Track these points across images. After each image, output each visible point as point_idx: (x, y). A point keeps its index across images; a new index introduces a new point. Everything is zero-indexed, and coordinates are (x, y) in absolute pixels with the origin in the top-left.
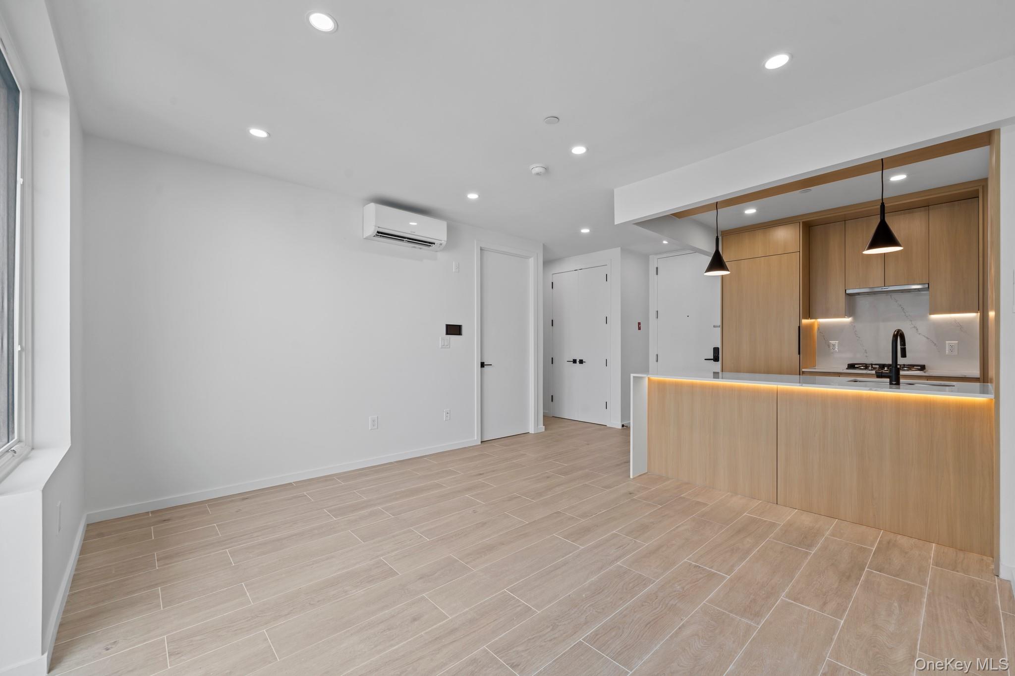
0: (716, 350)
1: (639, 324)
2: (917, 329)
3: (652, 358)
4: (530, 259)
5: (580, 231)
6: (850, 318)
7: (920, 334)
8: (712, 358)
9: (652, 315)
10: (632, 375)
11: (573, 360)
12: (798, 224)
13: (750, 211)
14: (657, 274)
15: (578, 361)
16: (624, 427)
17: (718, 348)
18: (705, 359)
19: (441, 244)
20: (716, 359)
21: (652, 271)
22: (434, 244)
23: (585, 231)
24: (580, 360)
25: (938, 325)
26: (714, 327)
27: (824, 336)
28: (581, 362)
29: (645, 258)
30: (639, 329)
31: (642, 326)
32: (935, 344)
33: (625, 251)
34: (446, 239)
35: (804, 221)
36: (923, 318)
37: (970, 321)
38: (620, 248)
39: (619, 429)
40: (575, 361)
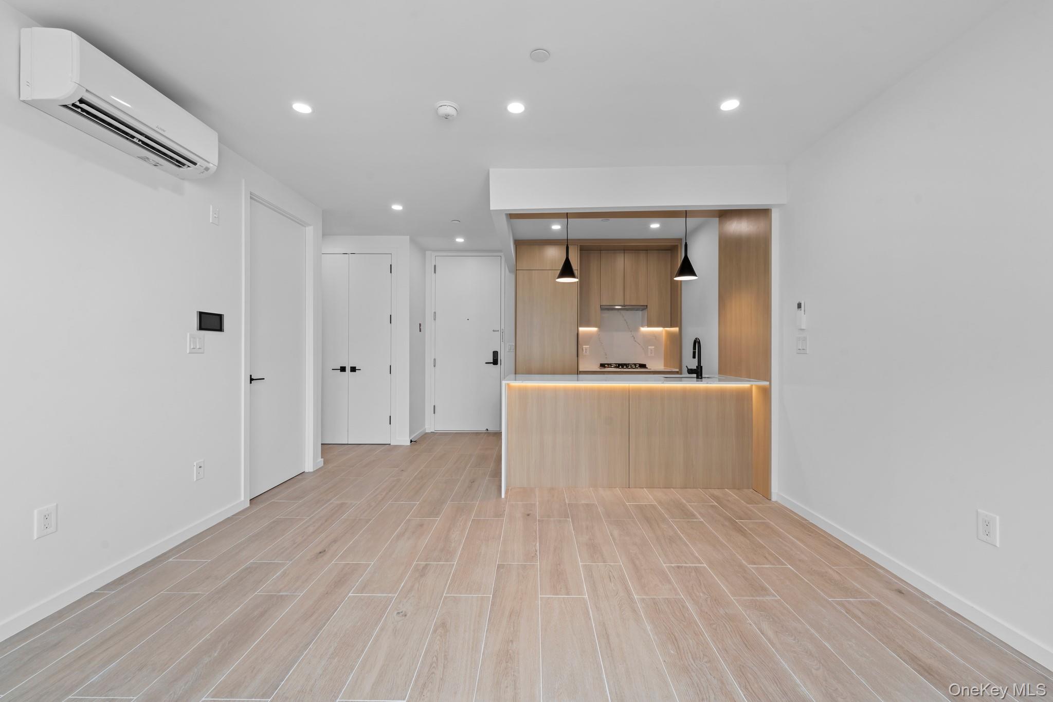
0: (495, 354)
1: (420, 325)
2: (634, 338)
3: (429, 363)
4: (307, 228)
5: (391, 207)
6: (597, 328)
7: (635, 341)
9: (430, 316)
11: (341, 367)
12: (577, 246)
13: (556, 227)
14: (436, 273)
15: (348, 368)
16: (413, 442)
17: (497, 352)
18: (486, 363)
19: (207, 169)
20: (495, 362)
21: (430, 268)
22: (195, 164)
23: (397, 207)
24: (351, 367)
25: (645, 336)
26: (494, 331)
27: (584, 342)
28: (353, 369)
30: (420, 330)
31: (423, 327)
32: (643, 349)
33: (413, 241)
34: (216, 163)
35: (581, 244)
36: (637, 329)
37: (660, 333)
38: (408, 237)
39: (408, 446)
40: (343, 369)
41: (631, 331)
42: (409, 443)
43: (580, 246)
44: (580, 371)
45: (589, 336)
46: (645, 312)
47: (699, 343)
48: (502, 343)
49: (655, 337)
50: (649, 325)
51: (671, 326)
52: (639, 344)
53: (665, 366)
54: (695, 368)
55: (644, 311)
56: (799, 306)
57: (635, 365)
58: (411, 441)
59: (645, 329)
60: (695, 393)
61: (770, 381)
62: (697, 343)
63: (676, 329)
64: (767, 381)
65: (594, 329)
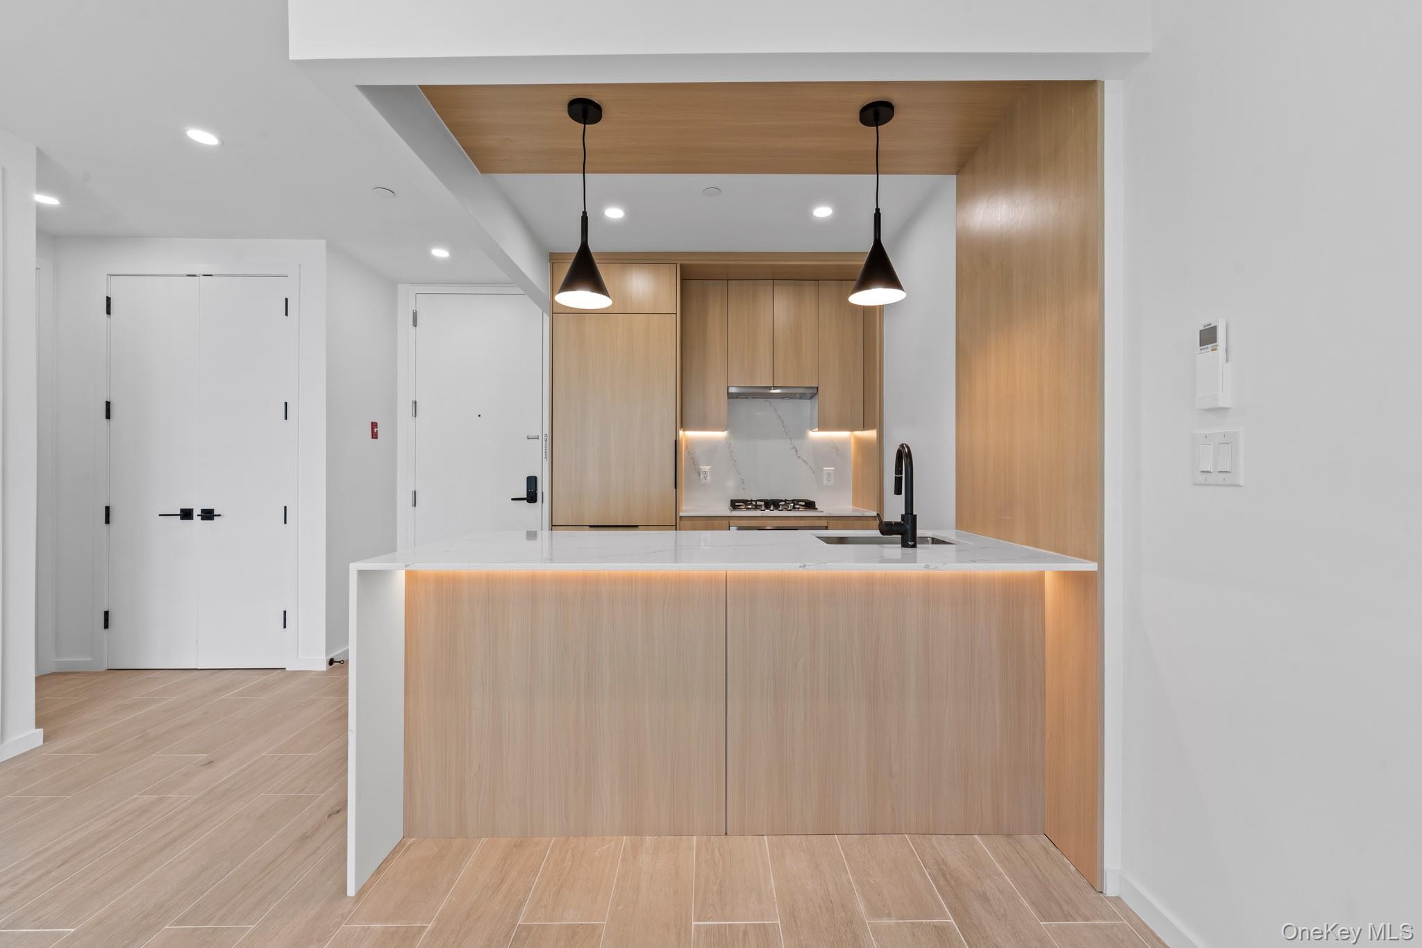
0: (532, 482)
1: (374, 425)
2: (796, 451)
3: (404, 499)
6: (726, 432)
7: (799, 457)
8: (526, 497)
9: (404, 409)
10: (354, 567)
11: (182, 510)
12: (675, 265)
13: (614, 213)
14: (415, 324)
15: (197, 512)
16: (335, 664)
17: (536, 478)
18: (513, 499)
20: (532, 497)
21: (405, 319)
24: (203, 511)
25: (818, 447)
26: (530, 438)
27: (693, 458)
28: (208, 515)
29: (390, 285)
30: (375, 436)
31: (380, 430)
32: (814, 472)
35: (682, 262)
36: (801, 434)
37: (845, 443)
38: (324, 242)
39: (320, 673)
40: (186, 514)
41: (790, 438)
42: (323, 666)
43: (681, 265)
44: (680, 517)
45: (712, 447)
46: (815, 402)
47: (909, 455)
48: (544, 460)
49: (836, 449)
50: (823, 426)
51: (864, 428)
52: (807, 464)
53: (854, 505)
54: (899, 520)
55: (812, 400)
56: (1208, 336)
57: (795, 502)
58: (331, 662)
59: (815, 435)
60: (898, 587)
61: (1100, 561)
62: (904, 456)
63: (871, 434)
64: (1092, 559)
65: (721, 435)
